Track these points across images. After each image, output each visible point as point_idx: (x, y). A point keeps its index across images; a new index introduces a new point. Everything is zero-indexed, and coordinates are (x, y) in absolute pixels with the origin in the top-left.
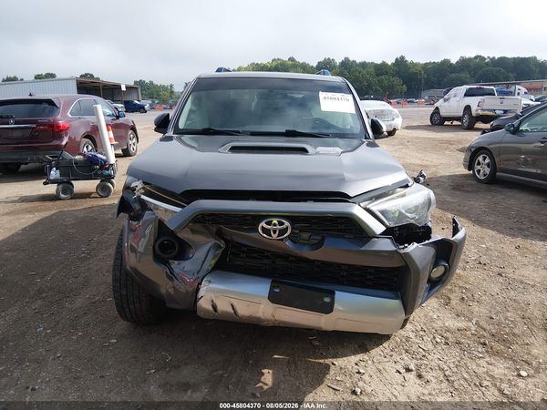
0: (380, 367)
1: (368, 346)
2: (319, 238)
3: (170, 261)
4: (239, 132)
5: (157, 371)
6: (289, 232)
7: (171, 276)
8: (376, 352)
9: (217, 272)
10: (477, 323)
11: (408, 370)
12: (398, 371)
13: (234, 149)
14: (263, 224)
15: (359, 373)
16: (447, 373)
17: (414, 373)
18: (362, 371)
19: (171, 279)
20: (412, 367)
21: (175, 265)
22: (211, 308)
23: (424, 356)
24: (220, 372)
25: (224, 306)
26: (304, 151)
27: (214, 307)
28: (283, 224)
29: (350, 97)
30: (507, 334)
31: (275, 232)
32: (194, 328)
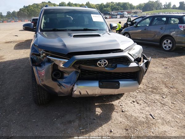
0: (126, 103)
1: (119, 97)
2: (115, 65)
3: (58, 80)
4: (66, 30)
5: (57, 119)
6: (107, 64)
7: (60, 85)
8: (122, 98)
9: (79, 81)
10: (146, 85)
11: (134, 102)
12: (131, 103)
13: (75, 36)
14: (99, 62)
15: (121, 105)
16: (144, 101)
17: (136, 102)
18: (122, 105)
19: (59, 86)
20: (135, 101)
21: (60, 80)
22: (79, 94)
23: (136, 97)
24: (80, 114)
25: (83, 92)
26: (99, 36)
27: (80, 93)
28: (105, 61)
29: (101, 16)
30: (155, 87)
31: (103, 64)
32: (62, 102)
